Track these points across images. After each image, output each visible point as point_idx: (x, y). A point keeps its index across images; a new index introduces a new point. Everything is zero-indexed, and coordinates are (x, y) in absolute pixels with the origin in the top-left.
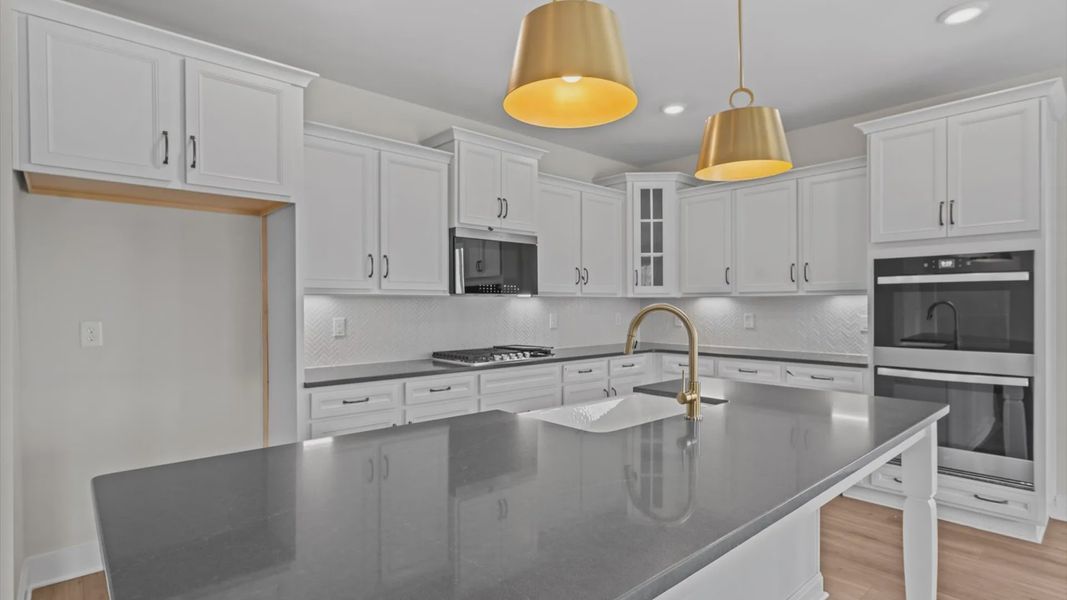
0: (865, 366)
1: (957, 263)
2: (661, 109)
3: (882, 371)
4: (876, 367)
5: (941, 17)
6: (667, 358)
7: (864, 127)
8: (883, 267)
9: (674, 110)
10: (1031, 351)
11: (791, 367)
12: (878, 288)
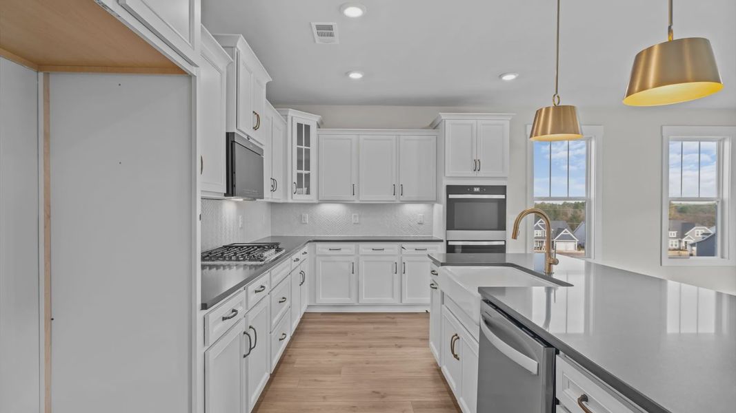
0: (442, 241)
1: (480, 190)
2: (347, 74)
3: (450, 243)
4: (447, 241)
5: (501, 76)
6: (319, 245)
7: (444, 116)
8: (451, 189)
9: (356, 76)
10: (505, 230)
11: (405, 245)
12: (448, 200)
